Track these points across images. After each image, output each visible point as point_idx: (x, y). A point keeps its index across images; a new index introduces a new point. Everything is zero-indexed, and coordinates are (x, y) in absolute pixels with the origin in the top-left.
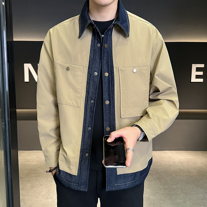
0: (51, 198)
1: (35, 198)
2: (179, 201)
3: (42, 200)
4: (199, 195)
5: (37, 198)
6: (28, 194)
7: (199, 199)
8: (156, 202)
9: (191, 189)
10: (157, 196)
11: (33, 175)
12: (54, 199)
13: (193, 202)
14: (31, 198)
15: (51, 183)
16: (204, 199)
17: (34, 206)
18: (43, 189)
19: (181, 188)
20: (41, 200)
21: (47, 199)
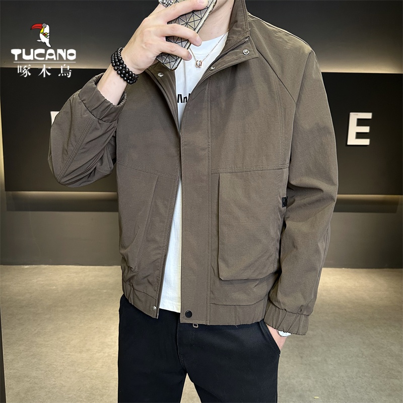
0: (88, 350)
1: (58, 351)
2: (315, 358)
3: (71, 354)
4: (351, 349)
5: (63, 351)
6: (47, 343)
7: (350, 356)
9: (340, 337)
11: (61, 309)
12: (92, 353)
13: (339, 361)
14: (52, 351)
15: (90, 324)
16: (360, 355)
17: (55, 365)
18: (75, 335)
19: (322, 336)
20: (69, 355)
21: (80, 352)
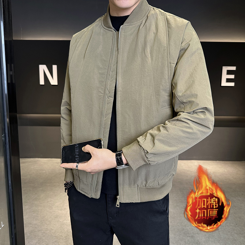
3: (56, 211)
8: (175, 215)
10: (177, 209)
